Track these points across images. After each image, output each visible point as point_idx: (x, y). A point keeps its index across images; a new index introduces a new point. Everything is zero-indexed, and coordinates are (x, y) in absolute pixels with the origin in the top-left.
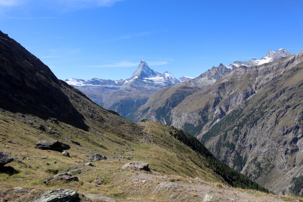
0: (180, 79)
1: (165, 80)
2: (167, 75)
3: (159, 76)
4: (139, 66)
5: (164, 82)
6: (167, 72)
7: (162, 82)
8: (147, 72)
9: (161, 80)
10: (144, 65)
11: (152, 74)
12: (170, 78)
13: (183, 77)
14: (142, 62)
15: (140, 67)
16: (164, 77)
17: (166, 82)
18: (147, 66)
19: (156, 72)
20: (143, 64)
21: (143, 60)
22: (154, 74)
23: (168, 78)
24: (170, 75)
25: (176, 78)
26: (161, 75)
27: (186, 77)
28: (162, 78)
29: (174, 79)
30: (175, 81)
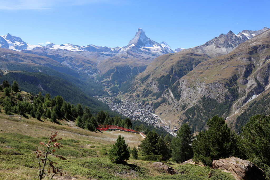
0: (175, 50)
1: (162, 50)
2: (163, 46)
3: (156, 45)
4: (136, 34)
5: (161, 52)
6: (163, 43)
7: (159, 51)
8: (144, 40)
9: (158, 49)
10: (141, 33)
11: (149, 43)
12: (166, 48)
13: (178, 48)
14: (139, 30)
15: (137, 35)
16: (161, 47)
17: (163, 51)
18: (145, 35)
19: (153, 41)
20: (141, 32)
21: (140, 28)
22: (151, 43)
23: (165, 48)
24: (166, 45)
25: (172, 50)
26: (158, 45)
27: (181, 49)
28: (159, 47)
29: (170, 49)
30: (171, 52)
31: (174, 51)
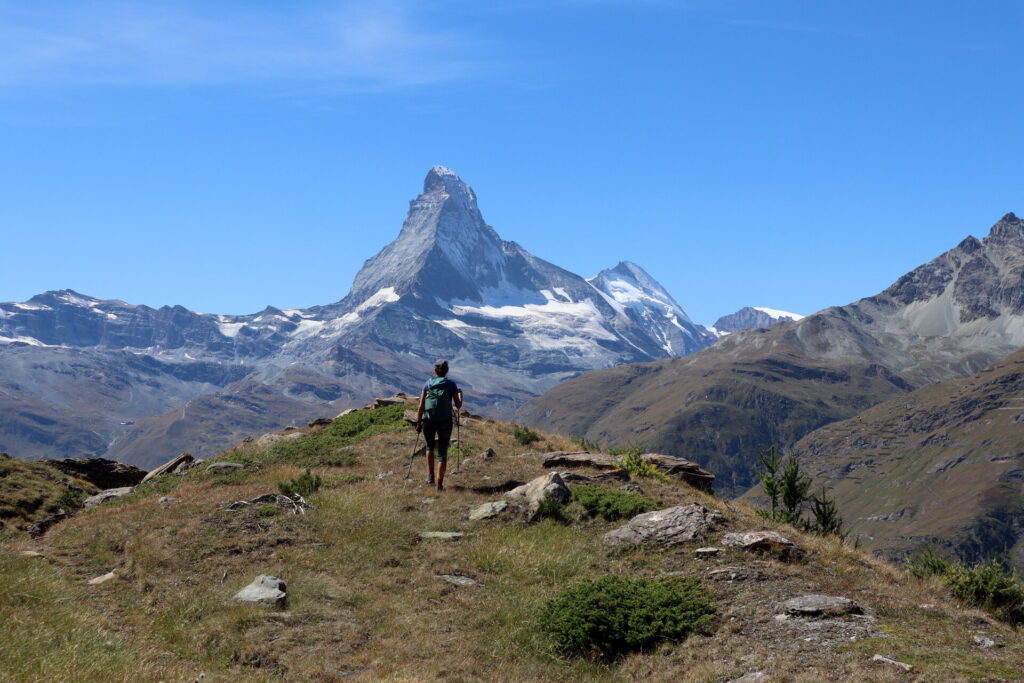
0: (721, 324)
1: (607, 326)
2: (621, 295)
3: (560, 291)
4: (412, 211)
5: (603, 343)
6: (623, 270)
7: (586, 336)
8: (473, 256)
9: (581, 322)
10: (448, 207)
11: (510, 280)
12: (645, 313)
13: (744, 311)
14: (432, 181)
15: (420, 217)
16: (601, 304)
17: (613, 338)
18: (476, 216)
19: (538, 260)
20: (446, 196)
21: (443, 170)
22: (526, 276)
23: (631, 311)
24: (646, 291)
25: (695, 321)
26: (580, 290)
27: (766, 315)
28: (584, 308)
29: (675, 321)
30: (685, 337)
31: (713, 330)
